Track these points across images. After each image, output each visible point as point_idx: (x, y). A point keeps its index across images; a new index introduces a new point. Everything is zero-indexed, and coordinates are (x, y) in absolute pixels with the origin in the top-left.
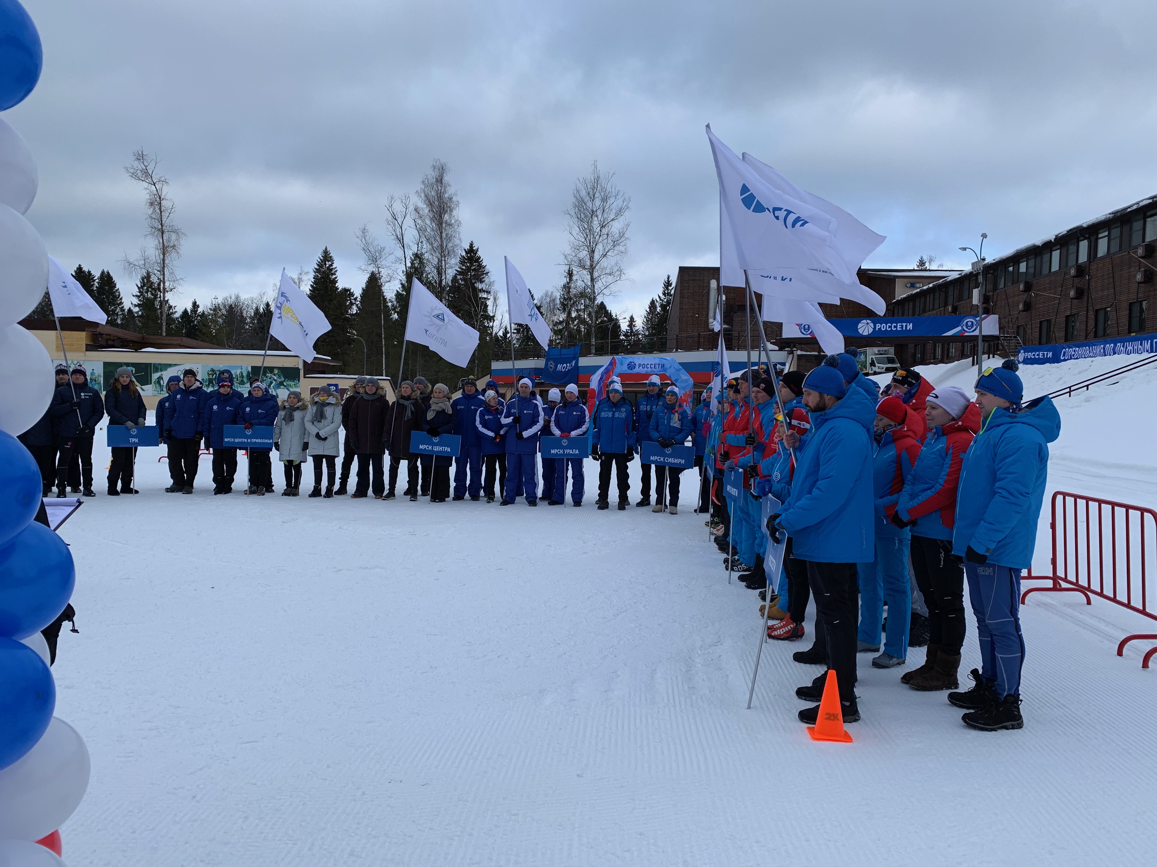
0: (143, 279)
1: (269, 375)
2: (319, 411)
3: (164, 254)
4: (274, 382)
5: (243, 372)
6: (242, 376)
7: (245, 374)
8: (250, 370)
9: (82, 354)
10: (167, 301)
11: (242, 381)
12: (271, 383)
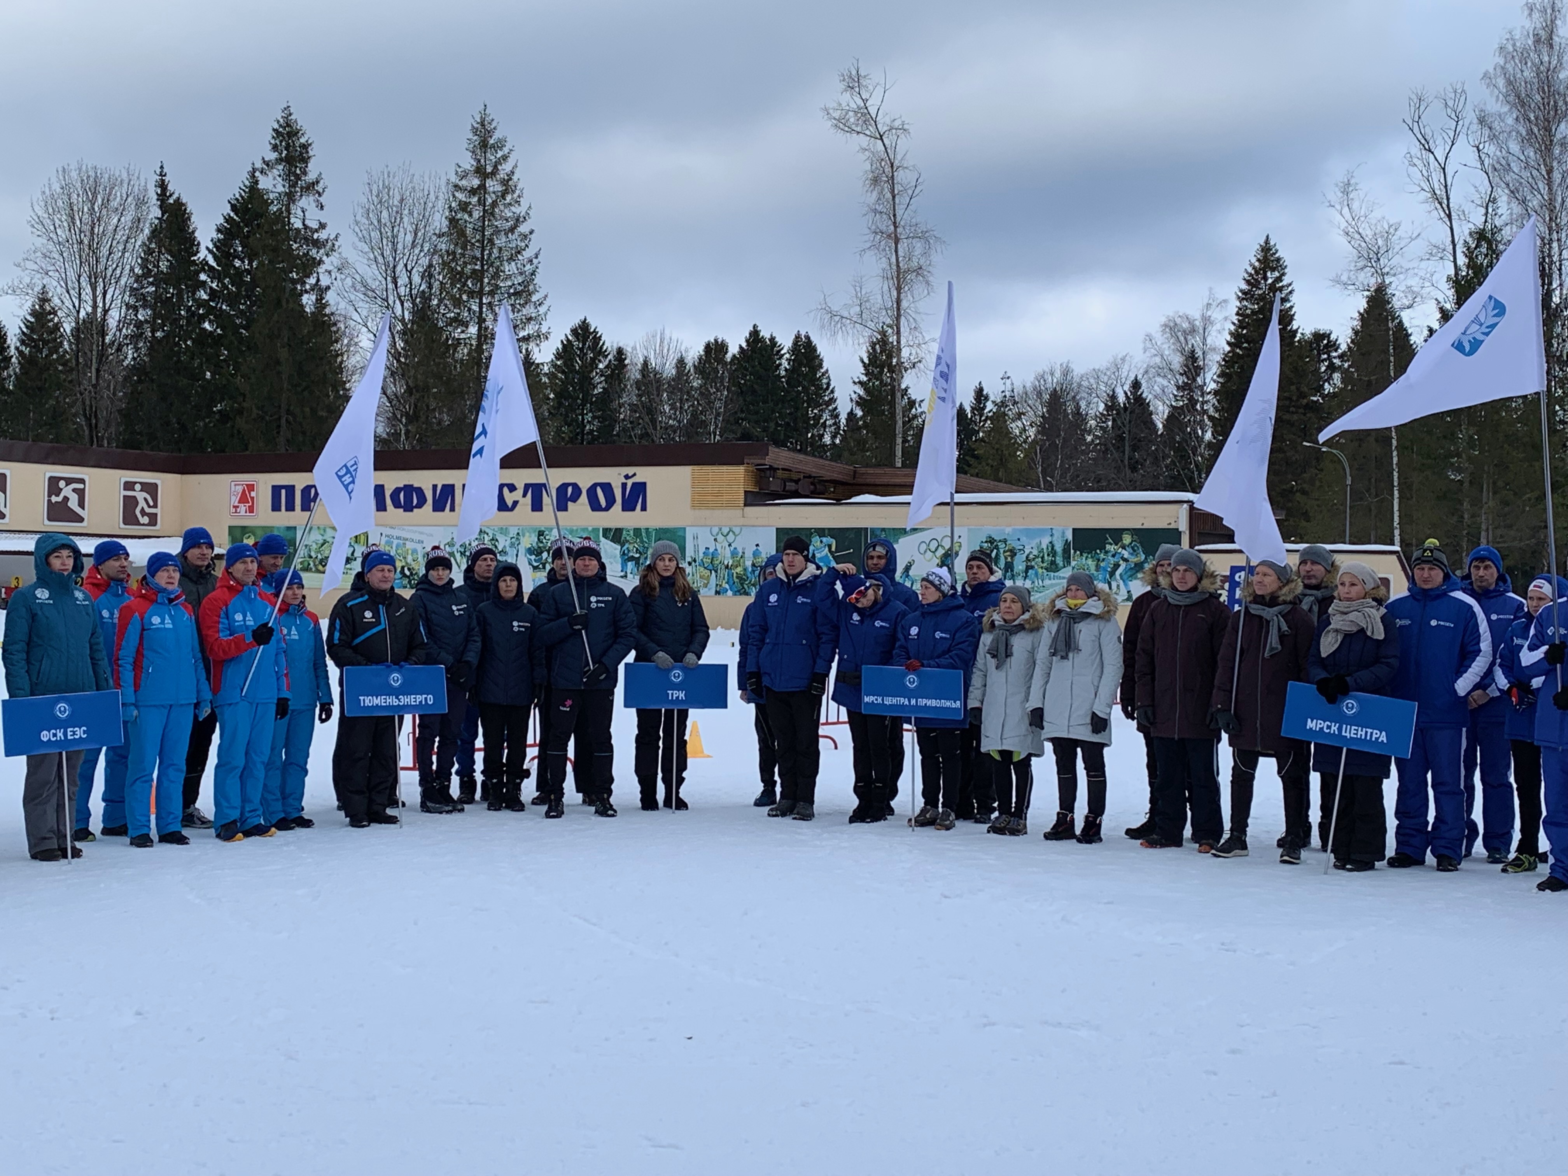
0: (873, 346)
1: (1111, 548)
2: (1062, 631)
3: (899, 289)
4: (1123, 565)
5: (1055, 543)
6: (1053, 553)
7: (1059, 548)
8: (1070, 538)
9: (739, 512)
10: (906, 390)
11: (1053, 563)
12: (1117, 566)
